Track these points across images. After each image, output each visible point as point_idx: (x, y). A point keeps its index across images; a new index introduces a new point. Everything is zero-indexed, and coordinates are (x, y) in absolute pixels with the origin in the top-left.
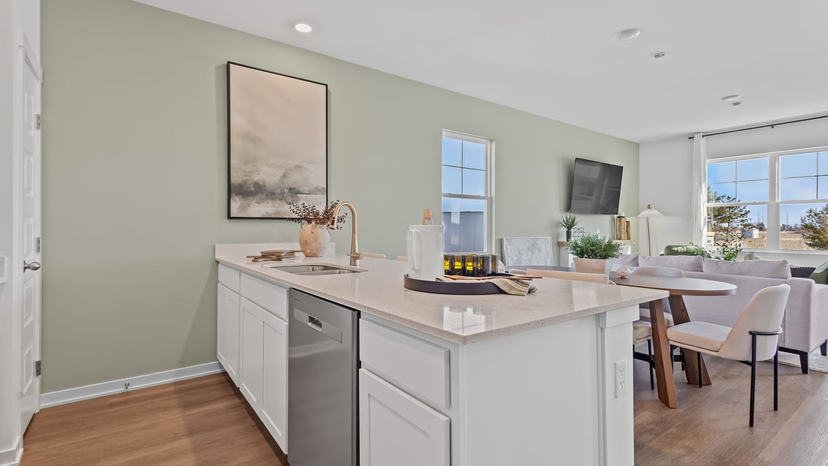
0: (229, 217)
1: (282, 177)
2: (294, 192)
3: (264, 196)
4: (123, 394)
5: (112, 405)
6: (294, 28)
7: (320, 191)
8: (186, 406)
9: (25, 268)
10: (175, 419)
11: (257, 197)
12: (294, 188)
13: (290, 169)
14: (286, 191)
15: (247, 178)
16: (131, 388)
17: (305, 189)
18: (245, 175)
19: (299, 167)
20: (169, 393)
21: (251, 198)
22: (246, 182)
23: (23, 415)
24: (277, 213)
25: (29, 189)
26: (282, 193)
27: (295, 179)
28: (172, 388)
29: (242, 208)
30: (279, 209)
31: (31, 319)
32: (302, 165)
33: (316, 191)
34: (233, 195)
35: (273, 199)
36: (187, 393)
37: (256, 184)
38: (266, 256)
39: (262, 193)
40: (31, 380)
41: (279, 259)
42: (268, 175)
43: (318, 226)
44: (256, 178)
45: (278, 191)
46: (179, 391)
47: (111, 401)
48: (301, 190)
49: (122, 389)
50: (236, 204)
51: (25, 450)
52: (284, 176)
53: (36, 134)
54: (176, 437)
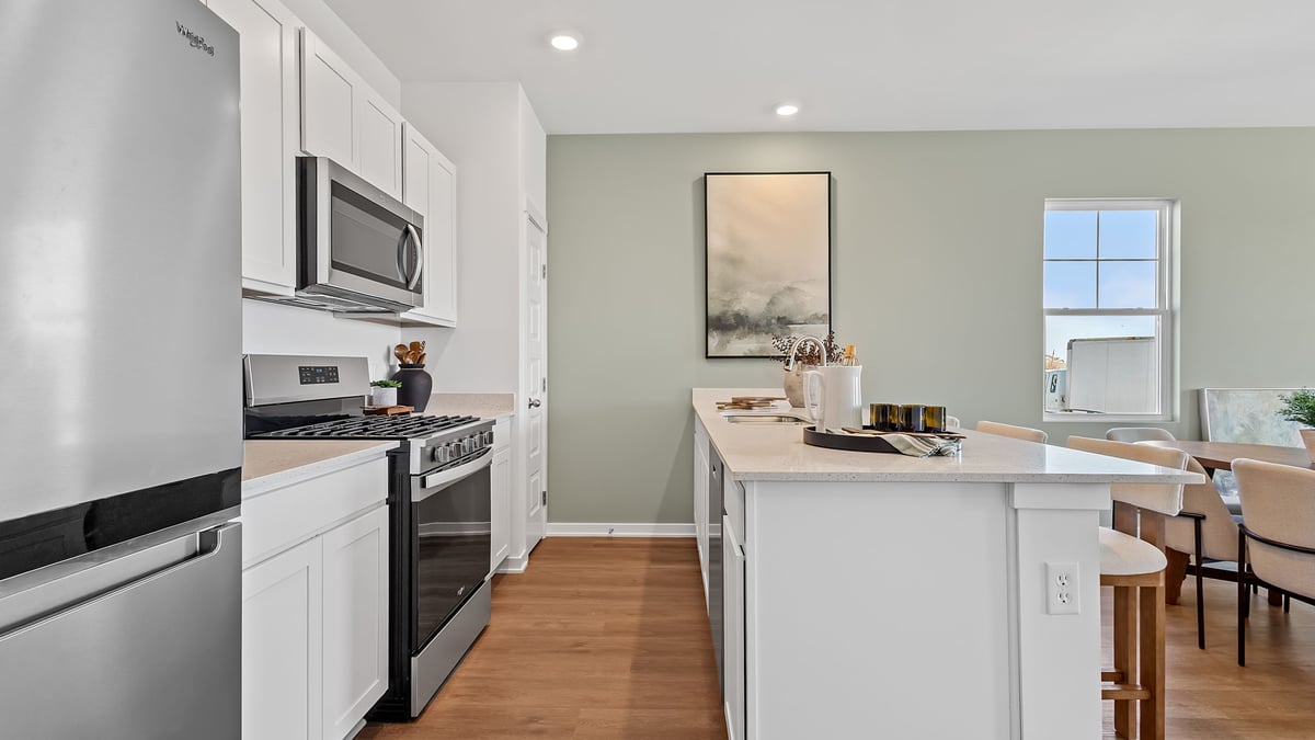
0: (707, 357)
1: (768, 304)
2: (785, 322)
3: (746, 329)
4: (608, 538)
5: (597, 546)
6: (775, 113)
7: (820, 319)
8: (653, 560)
9: (530, 405)
10: (640, 568)
11: (737, 332)
12: (784, 318)
13: (779, 293)
14: (773, 321)
15: (726, 308)
16: (614, 534)
17: (799, 318)
18: (724, 306)
19: (790, 289)
20: (643, 546)
21: (731, 333)
22: (724, 314)
23: (529, 539)
24: (761, 350)
25: (535, 335)
26: (769, 324)
27: (785, 305)
28: (648, 542)
29: (722, 345)
30: (764, 345)
31: (537, 452)
32: (795, 286)
33: (815, 319)
34: (710, 330)
35: (757, 333)
36: (660, 549)
37: (737, 315)
38: (736, 403)
39: (744, 326)
40: (538, 507)
41: (749, 407)
42: (750, 303)
43: (807, 366)
44: (737, 307)
45: (764, 322)
46: (653, 546)
47: (598, 542)
48: (794, 319)
49: (606, 534)
50: (714, 340)
51: (529, 563)
52: (771, 302)
53: (542, 284)
54: (634, 583)
